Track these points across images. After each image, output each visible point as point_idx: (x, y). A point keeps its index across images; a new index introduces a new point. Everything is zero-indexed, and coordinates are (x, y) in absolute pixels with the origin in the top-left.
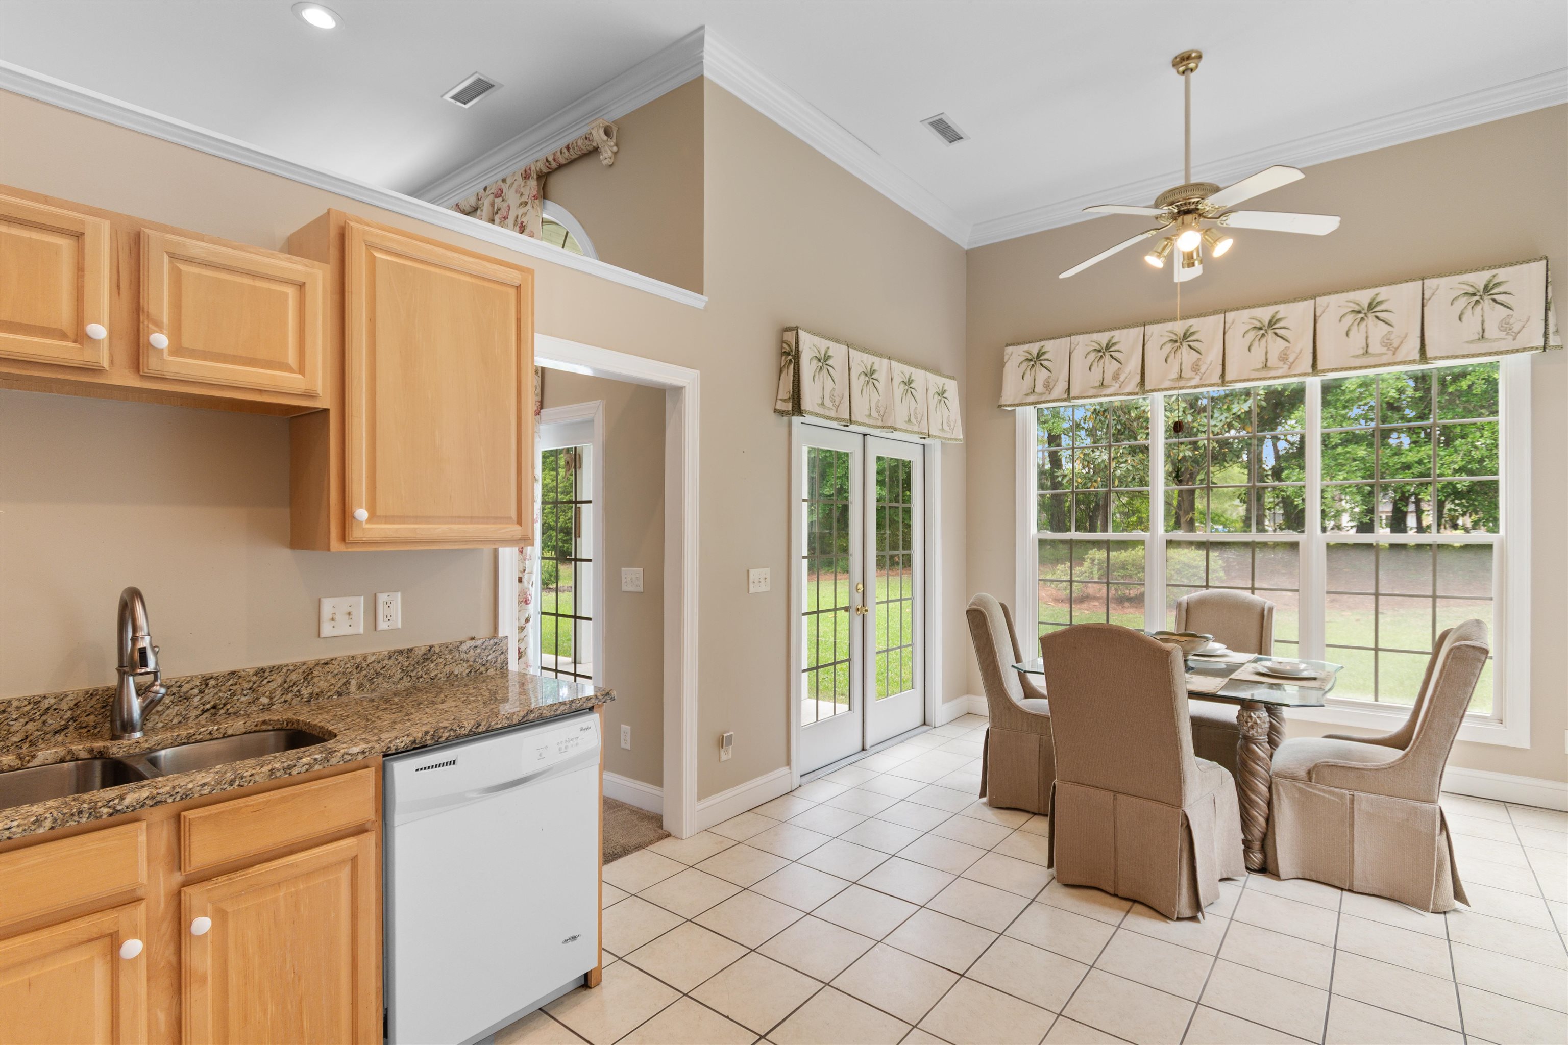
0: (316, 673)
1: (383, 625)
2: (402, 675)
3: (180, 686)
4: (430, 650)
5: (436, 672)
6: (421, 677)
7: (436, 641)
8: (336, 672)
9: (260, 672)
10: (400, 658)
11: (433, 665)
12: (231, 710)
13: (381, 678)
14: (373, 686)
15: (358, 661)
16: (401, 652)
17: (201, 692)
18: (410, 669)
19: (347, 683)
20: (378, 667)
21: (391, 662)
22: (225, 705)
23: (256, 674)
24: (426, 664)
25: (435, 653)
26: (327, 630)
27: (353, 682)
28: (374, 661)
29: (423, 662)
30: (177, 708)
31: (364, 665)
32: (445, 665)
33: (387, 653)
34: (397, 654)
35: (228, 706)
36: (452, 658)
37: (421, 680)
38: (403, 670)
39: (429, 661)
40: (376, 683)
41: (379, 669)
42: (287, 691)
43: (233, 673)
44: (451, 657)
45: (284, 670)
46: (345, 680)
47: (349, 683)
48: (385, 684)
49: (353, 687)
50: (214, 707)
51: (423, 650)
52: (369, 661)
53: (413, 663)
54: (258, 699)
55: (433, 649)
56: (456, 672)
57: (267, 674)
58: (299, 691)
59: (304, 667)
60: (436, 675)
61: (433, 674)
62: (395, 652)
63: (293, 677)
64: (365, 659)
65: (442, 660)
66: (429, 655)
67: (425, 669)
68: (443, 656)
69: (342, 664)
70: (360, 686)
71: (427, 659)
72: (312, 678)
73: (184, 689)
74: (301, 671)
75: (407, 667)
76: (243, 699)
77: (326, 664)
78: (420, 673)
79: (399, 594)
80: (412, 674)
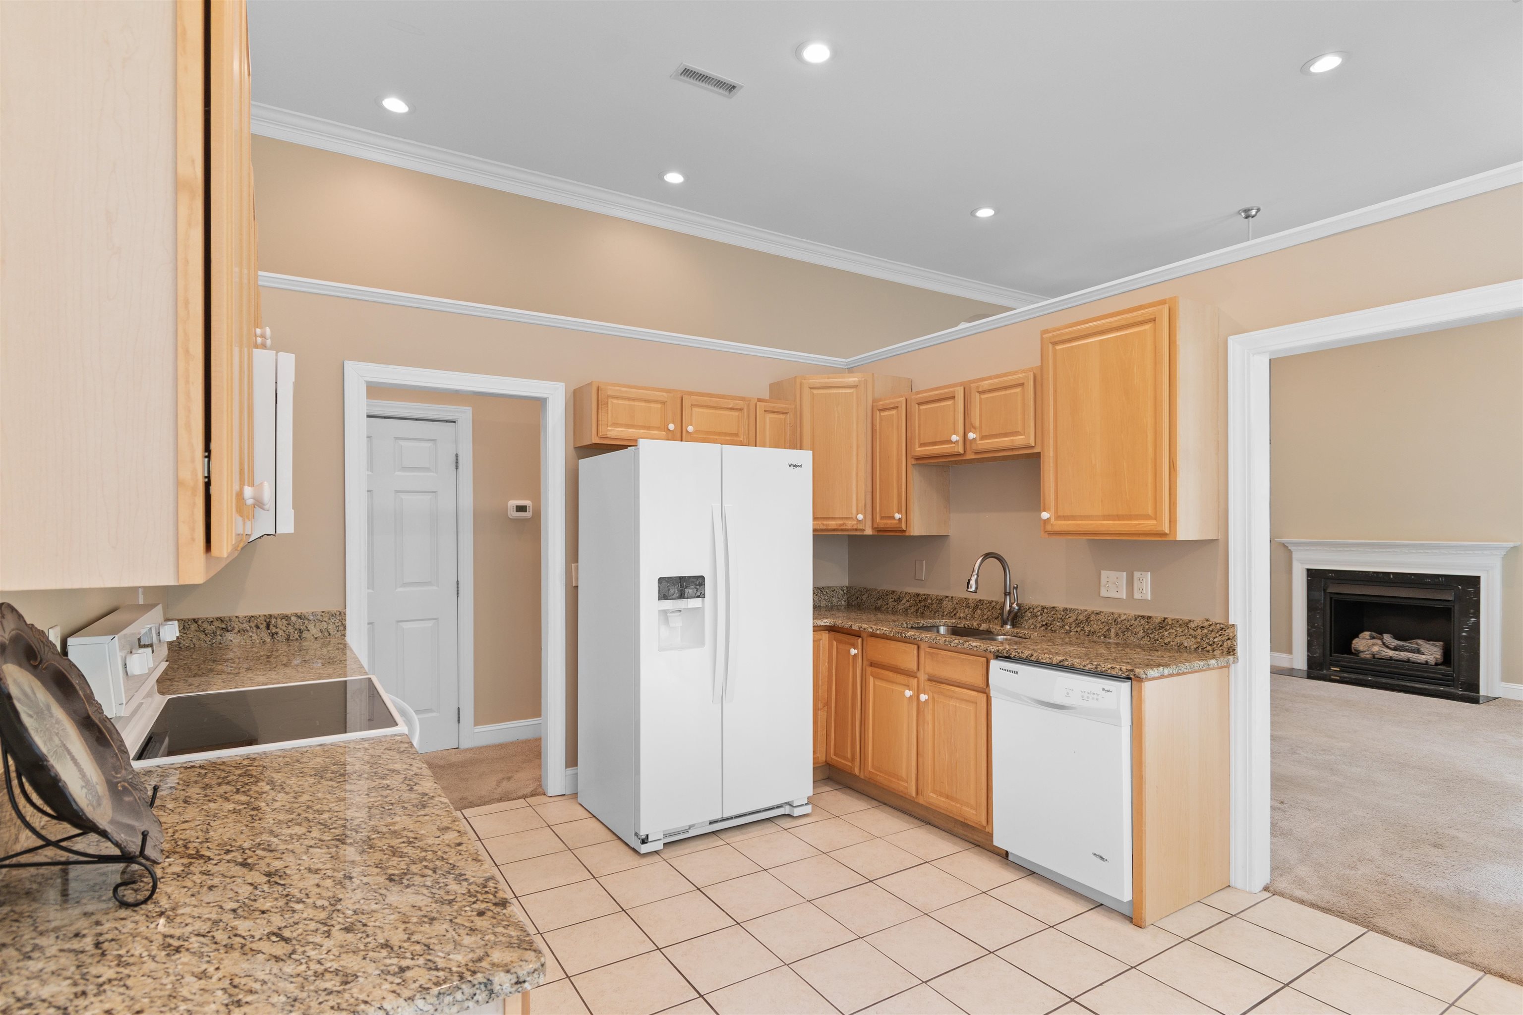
0: (1092, 618)
1: (1137, 596)
2: (1144, 634)
3: (1034, 609)
4: (1164, 621)
5: (1169, 640)
6: (1158, 640)
7: (1171, 616)
8: (1103, 620)
9: (1065, 610)
10: (1143, 622)
11: (1166, 633)
12: (1053, 629)
13: (1130, 633)
14: (1124, 637)
15: (1116, 616)
16: (1143, 617)
17: (1041, 615)
18: (1150, 631)
19: (1109, 630)
20: (1128, 624)
21: (1136, 623)
22: (1051, 624)
23: (1063, 611)
24: (1161, 631)
25: (1168, 623)
26: (1104, 593)
27: (1113, 630)
28: (1125, 619)
29: (1159, 629)
30: (1033, 620)
31: (1119, 620)
32: (1176, 636)
33: (1133, 615)
34: (1140, 618)
35: (1052, 626)
36: (1182, 632)
37: (1158, 642)
38: (1144, 631)
39: (1163, 629)
40: (1126, 635)
41: (1128, 626)
42: (1078, 625)
43: (1054, 607)
44: (1181, 630)
45: (1076, 612)
46: (1108, 628)
47: (1110, 630)
48: (1132, 638)
49: (1113, 635)
50: (1046, 624)
51: (1158, 621)
52: (1122, 619)
53: (1151, 627)
54: (1064, 626)
55: (1166, 621)
56: (1186, 644)
57: (1068, 612)
58: (1083, 627)
59: (1086, 613)
60: (1169, 642)
61: (1166, 640)
62: (1139, 616)
63: (1081, 617)
64: (1120, 616)
65: (1173, 631)
66: (1163, 624)
67: (1161, 635)
68: (1175, 628)
69: (1106, 616)
70: (1117, 635)
71: (1162, 627)
72: (1090, 621)
73: (1035, 611)
74: (1084, 615)
75: (1147, 629)
76: (1058, 624)
77: (1097, 614)
78: (1156, 637)
79: (1149, 573)
80: (1152, 636)
